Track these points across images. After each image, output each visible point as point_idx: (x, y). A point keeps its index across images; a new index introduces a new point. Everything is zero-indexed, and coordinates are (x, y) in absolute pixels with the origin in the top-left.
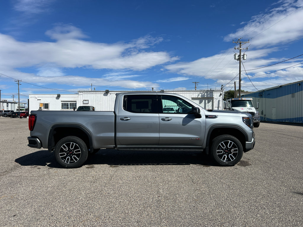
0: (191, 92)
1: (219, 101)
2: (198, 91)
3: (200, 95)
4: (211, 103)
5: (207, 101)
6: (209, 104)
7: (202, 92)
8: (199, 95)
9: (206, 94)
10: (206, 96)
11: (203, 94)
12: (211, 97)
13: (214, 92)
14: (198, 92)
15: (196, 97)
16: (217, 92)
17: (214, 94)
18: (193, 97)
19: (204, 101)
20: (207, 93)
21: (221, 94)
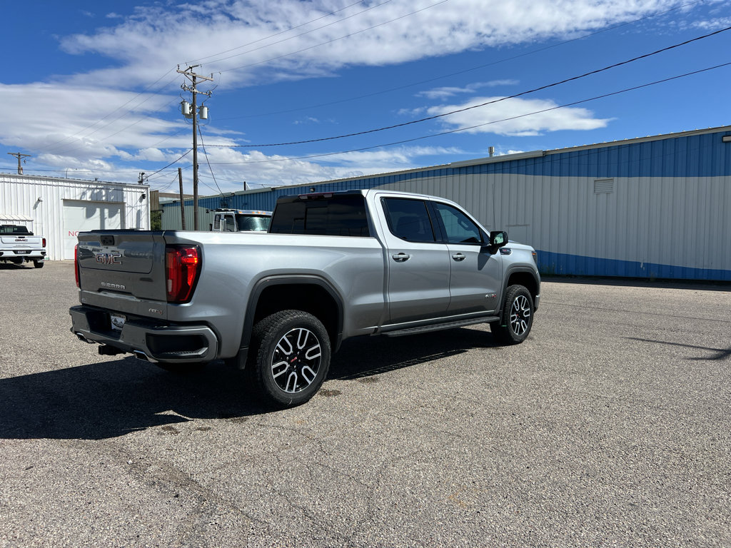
0: (60, 183)
1: (139, 213)
2: (83, 183)
3: (89, 193)
4: (118, 216)
5: (106, 211)
6: (114, 218)
7: (93, 186)
8: (84, 194)
9: (104, 192)
10: (104, 198)
11: (96, 191)
12: (119, 200)
13: (124, 189)
14: (83, 186)
15: (78, 198)
16: (133, 190)
17: (125, 192)
18: (66, 198)
19: (98, 210)
20: (108, 189)
21: (143, 196)
